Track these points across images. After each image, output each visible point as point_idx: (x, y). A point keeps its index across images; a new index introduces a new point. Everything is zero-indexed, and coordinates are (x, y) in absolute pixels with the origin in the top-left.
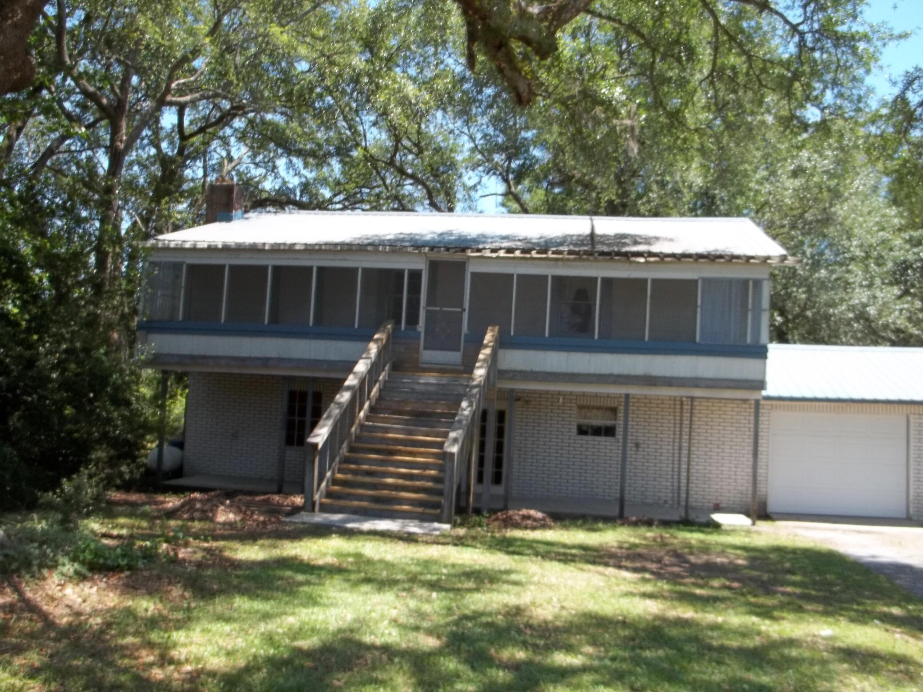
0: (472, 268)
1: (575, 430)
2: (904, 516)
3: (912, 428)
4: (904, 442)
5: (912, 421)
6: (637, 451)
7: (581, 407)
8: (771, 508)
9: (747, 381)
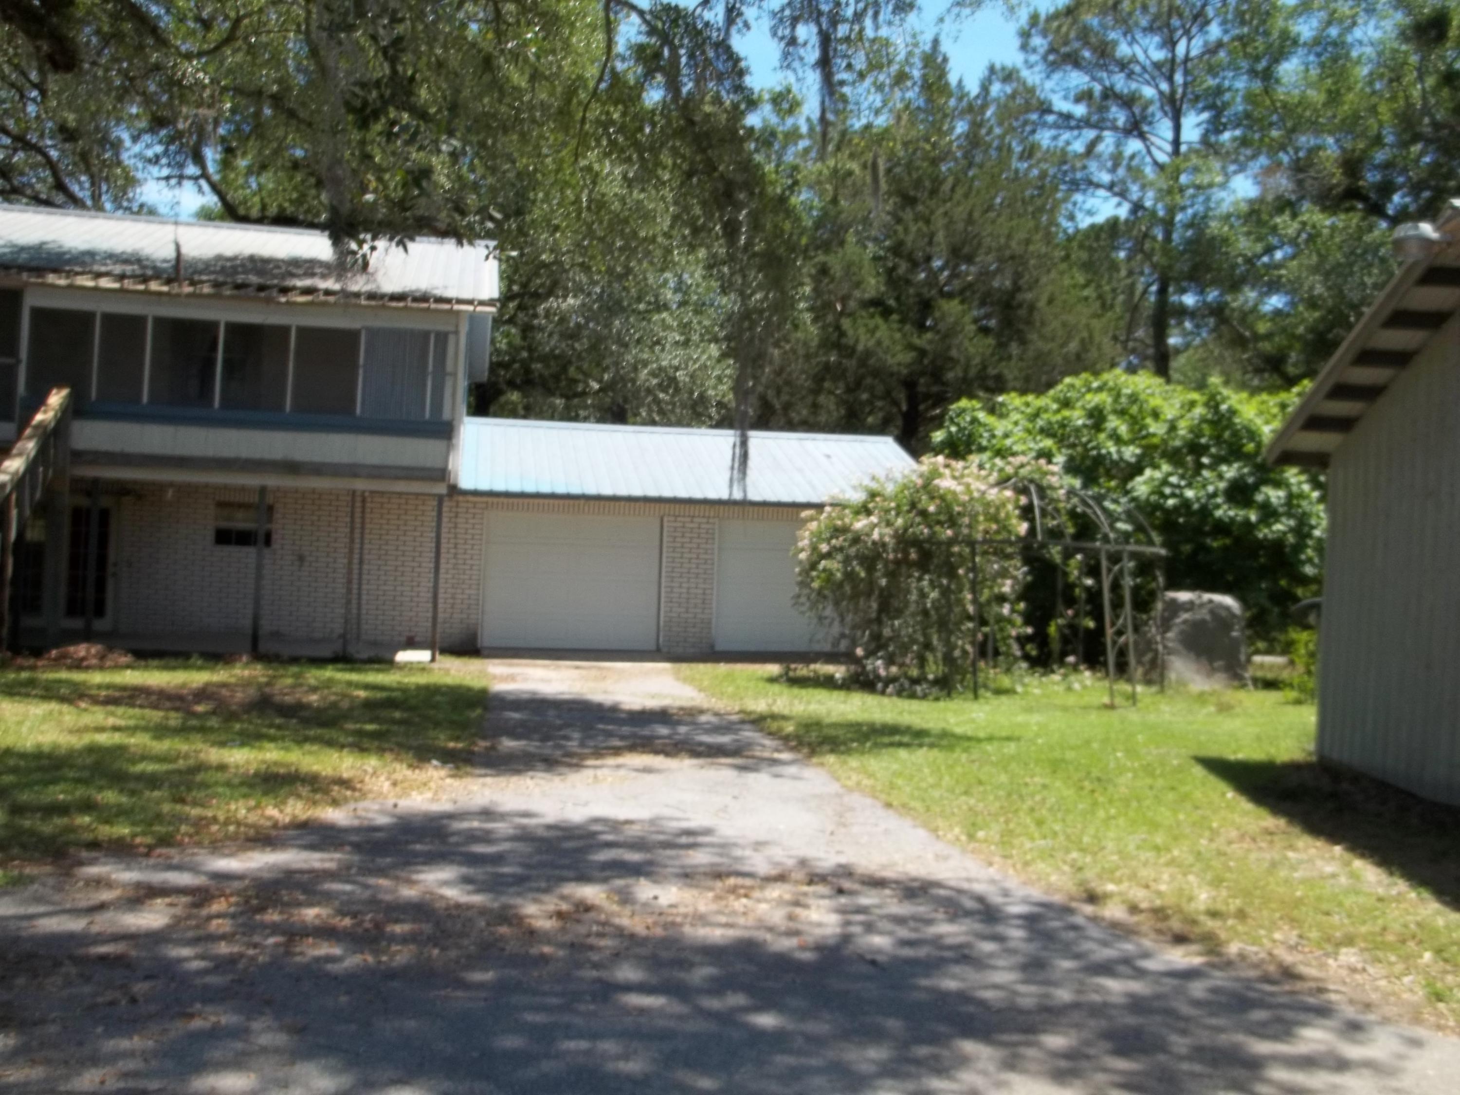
0: (31, 301)
1: (210, 535)
2: (652, 646)
3: (665, 534)
4: (656, 552)
5: (665, 524)
6: (301, 566)
7: (221, 505)
8: (485, 640)
9: (423, 469)
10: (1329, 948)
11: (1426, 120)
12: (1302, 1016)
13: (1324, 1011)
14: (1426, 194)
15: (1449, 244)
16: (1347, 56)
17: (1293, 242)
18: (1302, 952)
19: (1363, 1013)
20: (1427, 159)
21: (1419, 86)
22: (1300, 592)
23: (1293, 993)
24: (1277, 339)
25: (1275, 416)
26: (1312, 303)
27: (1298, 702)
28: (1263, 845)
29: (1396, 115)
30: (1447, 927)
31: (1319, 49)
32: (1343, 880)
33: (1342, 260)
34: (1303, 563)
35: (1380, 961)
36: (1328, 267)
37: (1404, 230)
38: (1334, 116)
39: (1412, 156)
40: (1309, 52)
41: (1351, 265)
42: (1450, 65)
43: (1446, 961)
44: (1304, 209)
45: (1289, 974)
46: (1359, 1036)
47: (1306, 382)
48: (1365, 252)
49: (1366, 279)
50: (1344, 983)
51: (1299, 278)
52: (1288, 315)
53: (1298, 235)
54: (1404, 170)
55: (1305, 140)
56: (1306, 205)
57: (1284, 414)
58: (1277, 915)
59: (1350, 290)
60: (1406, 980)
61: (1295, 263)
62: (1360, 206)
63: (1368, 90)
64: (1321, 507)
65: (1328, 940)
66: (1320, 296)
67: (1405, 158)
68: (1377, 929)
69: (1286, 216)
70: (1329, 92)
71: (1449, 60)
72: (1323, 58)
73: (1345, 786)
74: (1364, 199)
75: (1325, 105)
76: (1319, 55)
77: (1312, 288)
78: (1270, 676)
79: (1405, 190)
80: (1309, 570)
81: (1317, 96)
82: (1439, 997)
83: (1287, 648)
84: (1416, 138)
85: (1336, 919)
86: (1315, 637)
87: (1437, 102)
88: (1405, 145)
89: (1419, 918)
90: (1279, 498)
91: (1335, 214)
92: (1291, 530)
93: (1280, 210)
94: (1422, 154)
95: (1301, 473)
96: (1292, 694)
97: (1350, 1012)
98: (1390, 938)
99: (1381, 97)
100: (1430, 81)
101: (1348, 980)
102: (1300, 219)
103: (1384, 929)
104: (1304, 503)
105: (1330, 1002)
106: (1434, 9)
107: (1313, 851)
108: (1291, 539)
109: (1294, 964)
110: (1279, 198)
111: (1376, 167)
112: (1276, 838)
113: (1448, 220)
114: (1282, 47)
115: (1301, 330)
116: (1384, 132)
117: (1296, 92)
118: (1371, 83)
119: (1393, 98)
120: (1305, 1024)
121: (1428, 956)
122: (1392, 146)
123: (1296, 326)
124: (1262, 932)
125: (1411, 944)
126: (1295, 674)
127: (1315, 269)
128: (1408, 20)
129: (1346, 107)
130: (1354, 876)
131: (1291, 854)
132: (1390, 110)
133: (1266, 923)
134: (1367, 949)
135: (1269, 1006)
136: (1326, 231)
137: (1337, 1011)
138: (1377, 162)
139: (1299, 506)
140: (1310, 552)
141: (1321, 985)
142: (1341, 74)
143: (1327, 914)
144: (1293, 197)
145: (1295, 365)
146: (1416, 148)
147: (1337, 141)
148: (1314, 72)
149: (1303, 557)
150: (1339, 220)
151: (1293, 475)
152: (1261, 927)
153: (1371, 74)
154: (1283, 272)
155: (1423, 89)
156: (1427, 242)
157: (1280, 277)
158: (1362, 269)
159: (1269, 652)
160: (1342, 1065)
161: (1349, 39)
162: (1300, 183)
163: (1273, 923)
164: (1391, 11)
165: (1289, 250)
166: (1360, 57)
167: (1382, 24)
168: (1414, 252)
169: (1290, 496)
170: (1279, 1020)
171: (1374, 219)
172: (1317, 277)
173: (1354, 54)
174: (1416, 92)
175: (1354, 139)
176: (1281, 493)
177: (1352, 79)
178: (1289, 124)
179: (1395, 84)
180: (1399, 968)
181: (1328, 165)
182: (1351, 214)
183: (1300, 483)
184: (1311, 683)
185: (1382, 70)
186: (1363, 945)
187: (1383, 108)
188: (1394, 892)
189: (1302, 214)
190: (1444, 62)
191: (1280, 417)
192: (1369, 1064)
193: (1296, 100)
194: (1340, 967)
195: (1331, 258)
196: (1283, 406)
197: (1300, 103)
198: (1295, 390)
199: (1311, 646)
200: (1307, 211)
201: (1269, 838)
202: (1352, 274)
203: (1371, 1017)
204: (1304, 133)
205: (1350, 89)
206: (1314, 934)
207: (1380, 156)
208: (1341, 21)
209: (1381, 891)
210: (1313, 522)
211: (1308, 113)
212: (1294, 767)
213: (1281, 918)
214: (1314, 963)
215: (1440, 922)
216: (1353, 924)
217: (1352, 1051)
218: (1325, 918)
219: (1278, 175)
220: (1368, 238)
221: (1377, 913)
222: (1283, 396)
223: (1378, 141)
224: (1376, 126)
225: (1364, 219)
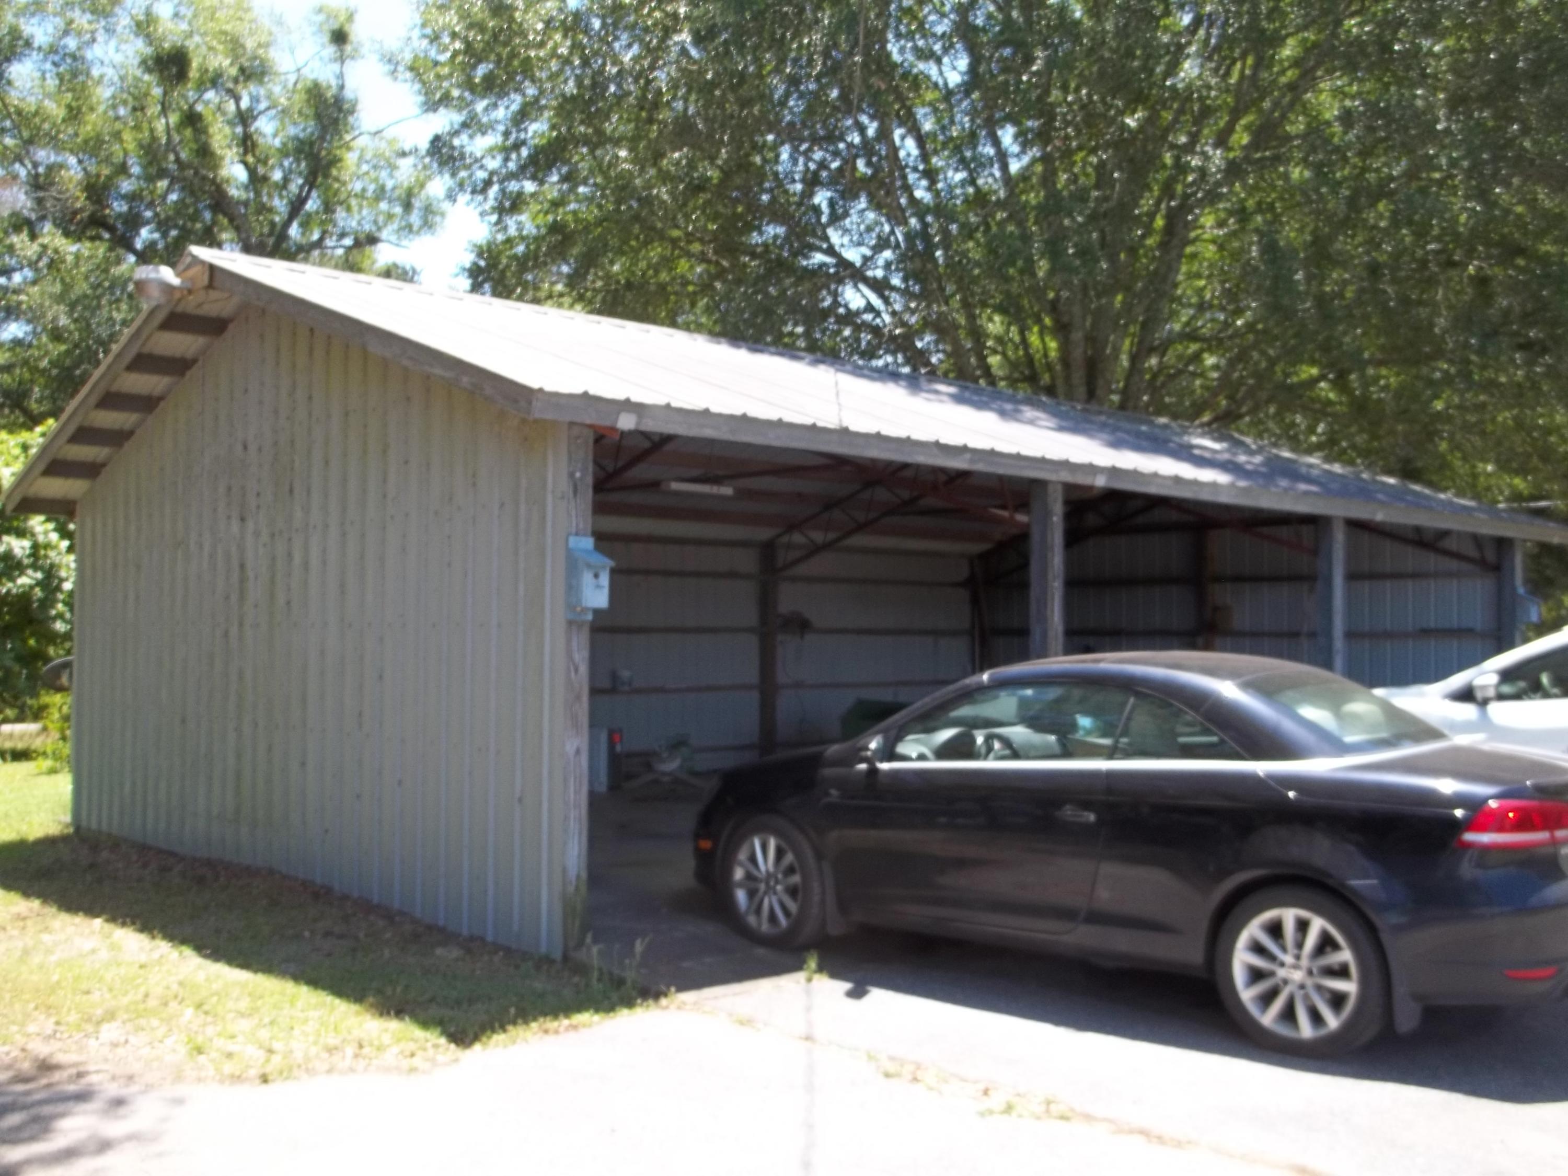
10: (90, 1028)
11: (172, 157)
12: (60, 1108)
13: (83, 1097)
14: (174, 233)
15: (190, 292)
16: (88, 74)
17: (33, 265)
18: (60, 1040)
19: (127, 1086)
20: (173, 197)
21: (163, 121)
22: (51, 651)
23: (49, 1086)
24: (18, 371)
25: (17, 458)
26: (57, 335)
27: (53, 771)
28: (15, 933)
29: (141, 146)
30: (207, 980)
31: (56, 58)
32: (104, 954)
33: (89, 292)
34: (54, 619)
35: (143, 1029)
36: (73, 297)
37: (145, 272)
38: (76, 135)
39: (159, 192)
40: (45, 59)
41: (99, 298)
42: (191, 107)
43: (206, 1013)
44: (46, 230)
45: (46, 1067)
46: (122, 1111)
47: (51, 422)
48: (112, 287)
49: (115, 314)
50: (106, 1060)
51: (41, 305)
52: (30, 346)
53: (40, 258)
54: (151, 205)
55: (44, 155)
56: (48, 227)
57: (26, 457)
58: (32, 1005)
59: (99, 324)
60: (169, 1042)
61: (36, 288)
62: (107, 236)
63: (111, 113)
64: (72, 557)
65: (89, 1020)
66: (65, 328)
67: (152, 193)
68: (140, 996)
69: (24, 236)
70: (69, 107)
71: (191, 101)
72: (61, 69)
73: (105, 854)
74: (111, 229)
75: (64, 120)
76: (55, 64)
77: (55, 319)
78: (20, 746)
79: (153, 226)
80: (60, 626)
81: (55, 110)
82: (199, 1051)
83: (38, 714)
84: (162, 173)
85: (96, 997)
86: (69, 700)
87: (181, 141)
88: (150, 179)
89: (181, 977)
90: (23, 548)
91: (79, 240)
92: (38, 583)
93: (17, 229)
94: (169, 190)
95: (48, 520)
96: (48, 763)
97: (113, 1090)
98: (152, 1003)
99: (125, 124)
100: (174, 119)
101: (110, 1056)
102: (40, 240)
103: (147, 995)
104: (52, 554)
105: (91, 1085)
106: (173, 47)
107: (71, 930)
108: (38, 592)
109: (51, 1054)
110: (15, 214)
111: (124, 197)
112: (29, 923)
113: (189, 267)
114: (12, 47)
115: (44, 363)
116: (130, 162)
117: (32, 100)
118: (114, 107)
119: (137, 128)
120: (63, 1115)
121: (189, 1012)
122: (138, 178)
123: (40, 358)
124: (14, 1028)
125: (173, 1005)
126: (49, 741)
127: (59, 299)
128: (149, 51)
129: (89, 128)
130: (113, 947)
131: (45, 937)
132: (135, 140)
133: (20, 1016)
134: (130, 1020)
135: (25, 1107)
136: (70, 258)
137: (99, 1092)
138: (123, 191)
139: (46, 557)
140: (60, 606)
141: (81, 1069)
142: (83, 90)
143: (88, 992)
144: (33, 216)
145: (39, 401)
146: (162, 184)
147: (80, 162)
148: (52, 83)
149: (53, 612)
150: (85, 248)
151: (38, 523)
152: (13, 1023)
153: (114, 97)
154: (23, 297)
155: (167, 124)
156: (168, 288)
157: (20, 303)
158: (110, 303)
159: (20, 719)
160: (104, 1146)
161: (89, 55)
162: (40, 201)
163: (27, 1016)
164: (132, 37)
165: (29, 273)
166: (102, 77)
167: (124, 47)
168: (155, 296)
169: (35, 547)
170: (36, 1119)
171: (121, 251)
172: (62, 307)
173: (95, 72)
174: (160, 126)
175: (99, 163)
176: (27, 543)
177: (94, 100)
178: (26, 134)
179: (139, 113)
180: (162, 1030)
181: (71, 186)
182: (97, 243)
183: (46, 533)
184: (66, 750)
185: (125, 96)
186: (126, 1017)
187: (127, 136)
188: (156, 955)
189: (43, 235)
190: (187, 102)
191: (22, 459)
192: (132, 1137)
193: (33, 109)
194: (102, 1045)
195: (76, 288)
196: (25, 447)
197: (36, 113)
198: (39, 429)
199: (65, 709)
200: (49, 233)
201: (21, 924)
202: (99, 306)
203: (134, 1089)
204: (44, 147)
205: (92, 109)
206: (73, 1018)
207: (126, 186)
208: (79, 34)
209: (143, 958)
210: (63, 574)
211: (46, 126)
212: (48, 842)
213: (36, 1008)
214: (74, 1047)
215: (201, 976)
216: (115, 997)
217: (113, 1128)
218: (85, 997)
219: (15, 189)
220: (116, 271)
221: (139, 981)
222: (25, 436)
223: (123, 169)
224: (121, 155)
225: (111, 249)
